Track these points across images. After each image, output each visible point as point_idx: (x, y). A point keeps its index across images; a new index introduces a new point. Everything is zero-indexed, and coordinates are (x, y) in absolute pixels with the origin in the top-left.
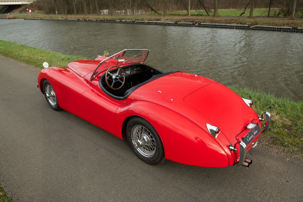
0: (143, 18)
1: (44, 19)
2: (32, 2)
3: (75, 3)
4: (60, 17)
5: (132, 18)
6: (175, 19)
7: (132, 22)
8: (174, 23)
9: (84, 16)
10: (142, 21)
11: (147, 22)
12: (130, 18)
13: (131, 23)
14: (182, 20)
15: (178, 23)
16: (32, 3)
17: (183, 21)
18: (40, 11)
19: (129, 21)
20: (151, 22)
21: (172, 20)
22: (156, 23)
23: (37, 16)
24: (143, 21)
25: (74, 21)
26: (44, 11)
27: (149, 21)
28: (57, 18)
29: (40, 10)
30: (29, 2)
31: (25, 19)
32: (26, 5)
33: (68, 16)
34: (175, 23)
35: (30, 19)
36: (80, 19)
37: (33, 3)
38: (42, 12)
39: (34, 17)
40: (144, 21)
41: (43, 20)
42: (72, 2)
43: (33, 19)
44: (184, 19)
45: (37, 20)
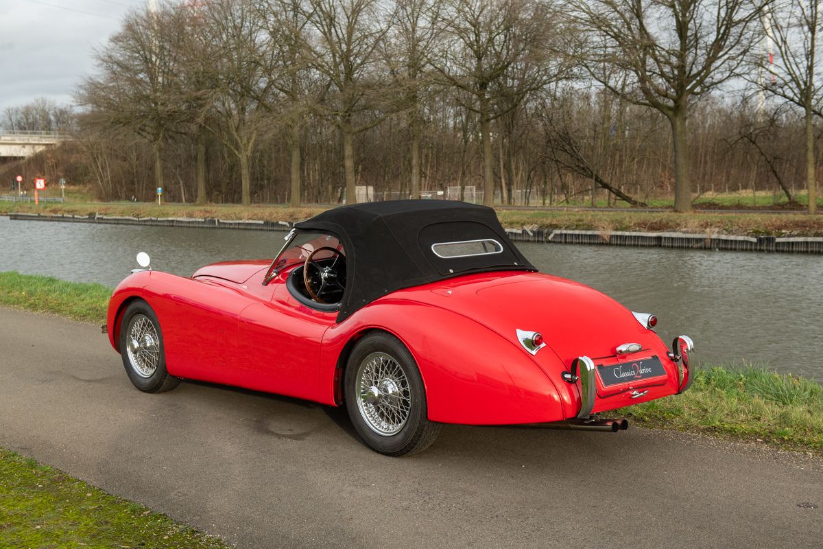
0: (578, 217)
1: (105, 217)
2: (42, 148)
3: (249, 153)
4: (179, 213)
5: (525, 218)
6: (749, 225)
7: (531, 234)
8: (754, 240)
9: (291, 210)
10: (583, 232)
11: (612, 237)
12: (515, 218)
13: (528, 241)
14: (786, 227)
15: (778, 240)
16: (41, 153)
17: (795, 233)
18: (72, 187)
19: (520, 232)
20: (631, 237)
21: (732, 226)
22: (659, 238)
23: (68, 207)
24: (589, 233)
25: (247, 228)
26: (89, 186)
27: (619, 233)
28: (167, 215)
29: (74, 184)
30: (28, 147)
31: (14, 217)
32: (15, 158)
33: (214, 209)
34: (760, 240)
35: (39, 216)
36: (280, 222)
37: (47, 151)
38: (79, 191)
39: (55, 211)
40: (596, 233)
41: (101, 221)
42: (236, 152)
43: (52, 219)
44: (796, 225)
45: (74, 220)
